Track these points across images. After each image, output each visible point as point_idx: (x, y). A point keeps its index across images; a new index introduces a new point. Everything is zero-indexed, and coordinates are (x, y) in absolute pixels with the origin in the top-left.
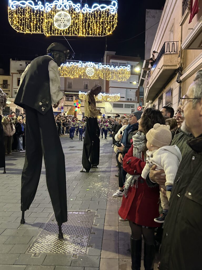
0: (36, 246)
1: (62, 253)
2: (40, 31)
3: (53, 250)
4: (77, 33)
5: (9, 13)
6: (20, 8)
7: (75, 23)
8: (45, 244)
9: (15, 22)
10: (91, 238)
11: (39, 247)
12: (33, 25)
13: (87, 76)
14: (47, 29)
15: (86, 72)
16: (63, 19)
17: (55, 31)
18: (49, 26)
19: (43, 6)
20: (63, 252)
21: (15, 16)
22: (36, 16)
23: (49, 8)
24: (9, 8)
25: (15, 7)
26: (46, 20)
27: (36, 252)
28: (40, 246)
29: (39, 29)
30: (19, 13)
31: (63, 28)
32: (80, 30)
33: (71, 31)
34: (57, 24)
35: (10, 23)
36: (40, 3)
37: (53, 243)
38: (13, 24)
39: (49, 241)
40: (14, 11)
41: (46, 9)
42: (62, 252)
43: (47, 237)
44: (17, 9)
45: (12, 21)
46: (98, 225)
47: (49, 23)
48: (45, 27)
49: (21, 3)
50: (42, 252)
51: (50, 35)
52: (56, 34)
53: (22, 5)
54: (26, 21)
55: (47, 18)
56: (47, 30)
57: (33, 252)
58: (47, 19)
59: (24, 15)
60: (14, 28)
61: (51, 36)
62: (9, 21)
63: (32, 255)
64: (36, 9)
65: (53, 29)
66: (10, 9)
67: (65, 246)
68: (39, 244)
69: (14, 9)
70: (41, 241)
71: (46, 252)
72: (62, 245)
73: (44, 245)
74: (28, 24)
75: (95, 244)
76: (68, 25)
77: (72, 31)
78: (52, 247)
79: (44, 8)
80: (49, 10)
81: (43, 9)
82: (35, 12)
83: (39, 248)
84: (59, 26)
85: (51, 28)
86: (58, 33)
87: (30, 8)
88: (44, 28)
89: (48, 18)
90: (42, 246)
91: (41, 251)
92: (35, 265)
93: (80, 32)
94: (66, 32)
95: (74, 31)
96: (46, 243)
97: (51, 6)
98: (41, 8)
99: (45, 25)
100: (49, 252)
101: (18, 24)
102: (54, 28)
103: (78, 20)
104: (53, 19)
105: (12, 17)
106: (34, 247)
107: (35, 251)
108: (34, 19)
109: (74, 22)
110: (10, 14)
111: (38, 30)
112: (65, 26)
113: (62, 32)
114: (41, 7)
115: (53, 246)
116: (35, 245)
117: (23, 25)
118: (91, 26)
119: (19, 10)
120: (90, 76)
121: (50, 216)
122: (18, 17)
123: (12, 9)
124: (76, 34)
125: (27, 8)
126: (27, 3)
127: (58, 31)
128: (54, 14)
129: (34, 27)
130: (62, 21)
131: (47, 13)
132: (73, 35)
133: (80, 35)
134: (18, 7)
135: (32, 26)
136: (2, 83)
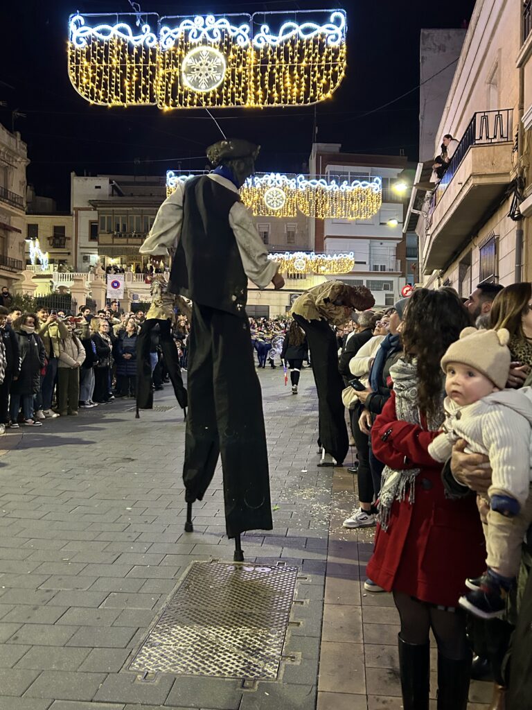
0: (147, 654)
1: (214, 674)
2: (148, 100)
3: (192, 665)
4: (241, 99)
5: (69, 58)
6: (96, 43)
7: (236, 73)
8: (170, 649)
9: (85, 81)
10: (288, 635)
11: (155, 656)
12: (130, 86)
13: (267, 209)
14: (164, 92)
15: (265, 199)
16: (206, 67)
17: (186, 97)
18: (170, 85)
19: (154, 36)
20: (219, 672)
21: (86, 63)
22: (137, 61)
23: (170, 39)
24: (70, 45)
25: (85, 43)
26: (161, 72)
27: (147, 668)
28: (157, 654)
29: (145, 93)
30: (94, 56)
31: (206, 88)
32: (248, 91)
33: (226, 95)
34: (189, 78)
35: (73, 83)
36: (146, 29)
37: (190, 648)
38: (80, 84)
39: (181, 643)
40: (82, 52)
41: (162, 43)
42: (214, 672)
43: (174, 632)
44: (91, 46)
45: (77, 76)
46: (306, 602)
47: (169, 78)
48: (159, 88)
49: (99, 32)
50: (164, 670)
51: (172, 108)
52: (188, 105)
53: (101, 36)
54: (111, 76)
55: (166, 65)
56: (164, 96)
57: (140, 670)
58: (164, 68)
59: (106, 62)
60: (83, 94)
61: (174, 110)
62: (71, 78)
63: (138, 676)
64: (136, 44)
65: (179, 91)
66: (73, 48)
67: (223, 656)
68: (155, 648)
69: (83, 46)
70: (160, 641)
71: (173, 670)
72: (215, 654)
73: (167, 651)
74: (117, 83)
75: (301, 653)
76: (218, 81)
77: (229, 95)
78: (188, 656)
79: (158, 41)
80: (170, 45)
81: (155, 42)
82: (135, 51)
83: (154, 659)
84: (196, 83)
85: (174, 91)
86: (191, 103)
87: (122, 43)
88: (158, 92)
89: (168, 64)
90: (162, 655)
91: (160, 668)
92: (147, 705)
93: (249, 96)
94: (213, 100)
95: (233, 94)
96: (172, 647)
97: (175, 34)
98: (150, 42)
99: (160, 83)
100: (182, 670)
101: (91, 84)
102: (182, 90)
103: (244, 66)
104: (180, 68)
105: (77, 68)
106: (142, 657)
107: (144, 666)
108: (132, 68)
109: (233, 71)
110: (72, 61)
111: (143, 95)
112: (210, 82)
113: (203, 98)
114: (149, 39)
115: (191, 654)
116: (143, 651)
117: (105, 87)
118: (277, 81)
119: (94, 49)
120: (276, 209)
121: (180, 576)
122: (93, 68)
123: (77, 46)
124: (238, 103)
125: (115, 42)
126: (114, 30)
127: (192, 96)
128: (183, 56)
129: (131, 90)
130: (204, 70)
131: (164, 52)
132: (231, 105)
133: (250, 104)
134: (92, 41)
135: (128, 88)
136: (51, 234)
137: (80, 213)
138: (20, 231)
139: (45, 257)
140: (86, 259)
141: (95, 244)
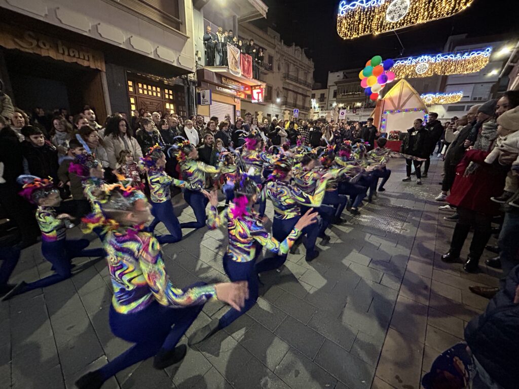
2: (369, 32)
4: (415, 21)
5: (338, 21)
6: (350, 11)
9: (343, 29)
12: (362, 27)
13: (417, 74)
14: (377, 26)
15: (416, 69)
17: (387, 26)
18: (380, 22)
21: (344, 22)
22: (366, 15)
24: (339, 15)
25: (345, 13)
26: (377, 16)
29: (368, 28)
30: (348, 17)
31: (397, 19)
32: (419, 15)
33: (407, 20)
34: (389, 16)
35: (338, 32)
38: (341, 32)
40: (343, 17)
41: (379, 3)
45: (340, 28)
47: (380, 19)
48: (374, 25)
49: (351, 6)
51: (379, 33)
52: (387, 30)
53: (352, 8)
54: (354, 25)
55: (379, 13)
56: (376, 28)
59: (353, 18)
60: (342, 36)
62: (338, 30)
64: (366, 7)
65: (384, 24)
74: (356, 27)
76: (404, 14)
77: (409, 20)
79: (377, 2)
81: (375, 3)
82: (366, 10)
84: (392, 18)
85: (381, 24)
86: (389, 28)
88: (374, 27)
93: (419, 17)
94: (400, 24)
95: (411, 19)
98: (373, 3)
99: (375, 22)
101: (345, 31)
104: (386, 12)
105: (341, 25)
108: (363, 19)
109: (413, 7)
111: (367, 30)
113: (395, 25)
117: (351, 30)
119: (348, 14)
120: (421, 73)
122: (347, 23)
123: (342, 15)
124: (413, 23)
125: (358, 8)
126: (358, 3)
127: (390, 25)
128: (388, 6)
129: (362, 29)
130: (397, 10)
131: (379, 7)
132: (409, 25)
133: (420, 21)
134: (348, 11)
135: (360, 28)
136: (319, 96)
137: (331, 87)
138: (309, 97)
139: (317, 106)
140: (331, 105)
141: (335, 99)
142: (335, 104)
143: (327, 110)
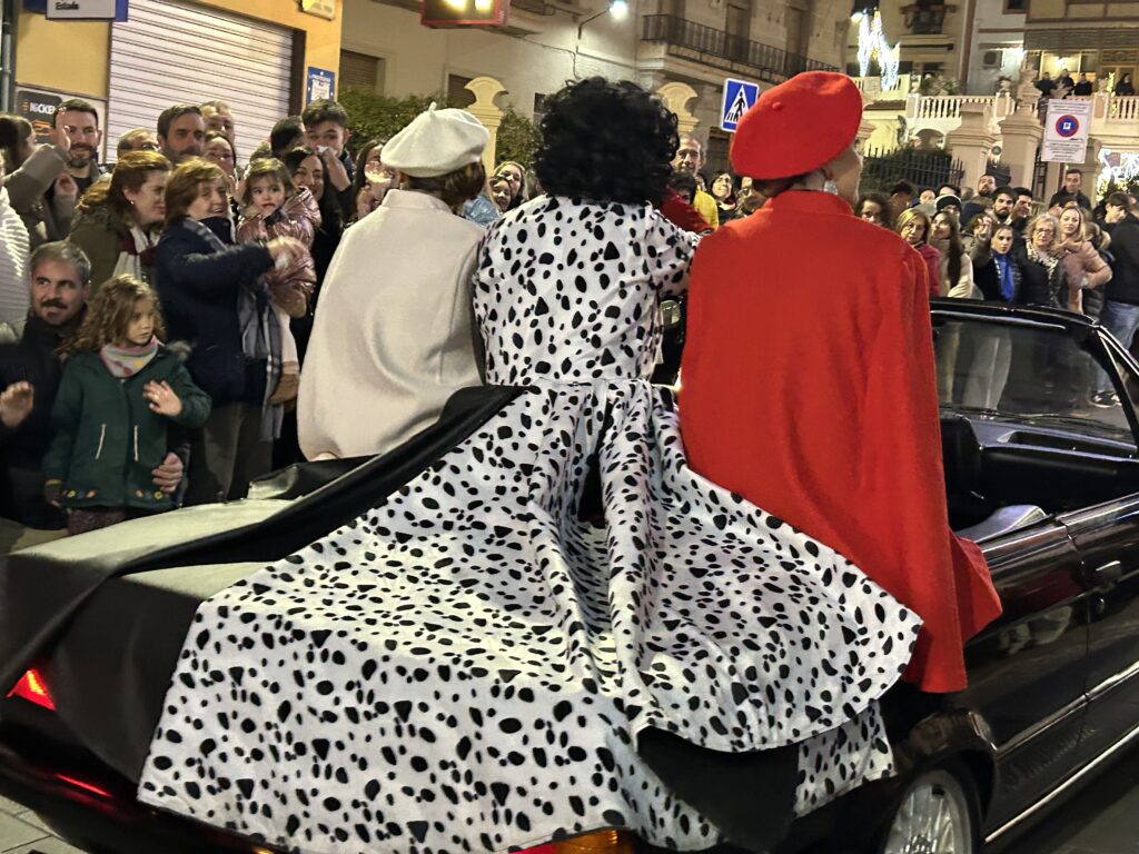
139: (890, 58)
140: (992, 60)
141: (1018, 20)
142: (1013, 57)
143: (964, 89)
